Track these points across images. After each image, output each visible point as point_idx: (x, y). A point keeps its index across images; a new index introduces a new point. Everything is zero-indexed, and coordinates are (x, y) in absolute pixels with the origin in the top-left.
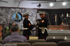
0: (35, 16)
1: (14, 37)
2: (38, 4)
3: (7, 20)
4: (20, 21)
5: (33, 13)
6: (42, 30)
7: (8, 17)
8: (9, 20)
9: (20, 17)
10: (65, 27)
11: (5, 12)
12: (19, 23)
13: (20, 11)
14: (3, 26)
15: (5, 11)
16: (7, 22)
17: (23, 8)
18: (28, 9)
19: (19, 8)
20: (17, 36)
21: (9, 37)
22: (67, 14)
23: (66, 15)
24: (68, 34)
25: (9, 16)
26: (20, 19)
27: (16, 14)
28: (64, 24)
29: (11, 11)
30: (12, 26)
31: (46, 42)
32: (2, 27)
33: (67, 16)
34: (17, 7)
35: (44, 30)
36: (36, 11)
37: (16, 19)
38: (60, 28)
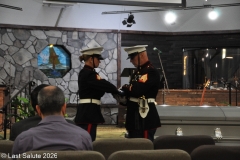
0: (115, 56)
1: (48, 133)
2: (126, 16)
3: (19, 70)
4: (63, 73)
5: (109, 47)
6: (141, 106)
7: (21, 59)
8: (27, 72)
9: (63, 59)
10: (214, 96)
11: (14, 42)
12: (59, 80)
13: (65, 39)
14: (7, 93)
15: (14, 39)
16: (18, 76)
17: (74, 30)
18: (92, 31)
19: (61, 29)
20: (59, 129)
21: (31, 131)
22: (224, 50)
23: (220, 53)
24: (226, 119)
25: (27, 57)
26: (65, 67)
27: (51, 50)
28: (212, 84)
29: (32, 39)
30: (42, 94)
31: (155, 148)
32: (2, 94)
33: (224, 56)
34: (53, 25)
35: (147, 106)
36: (118, 39)
37: (51, 67)
38: (199, 99)
